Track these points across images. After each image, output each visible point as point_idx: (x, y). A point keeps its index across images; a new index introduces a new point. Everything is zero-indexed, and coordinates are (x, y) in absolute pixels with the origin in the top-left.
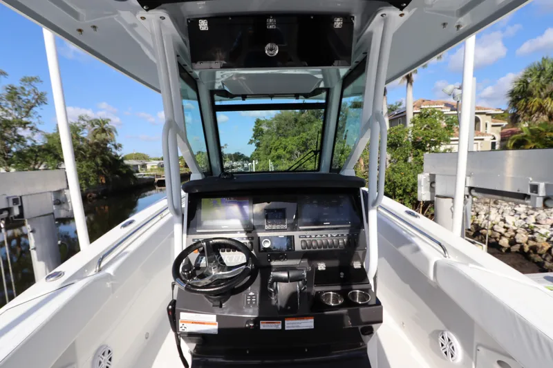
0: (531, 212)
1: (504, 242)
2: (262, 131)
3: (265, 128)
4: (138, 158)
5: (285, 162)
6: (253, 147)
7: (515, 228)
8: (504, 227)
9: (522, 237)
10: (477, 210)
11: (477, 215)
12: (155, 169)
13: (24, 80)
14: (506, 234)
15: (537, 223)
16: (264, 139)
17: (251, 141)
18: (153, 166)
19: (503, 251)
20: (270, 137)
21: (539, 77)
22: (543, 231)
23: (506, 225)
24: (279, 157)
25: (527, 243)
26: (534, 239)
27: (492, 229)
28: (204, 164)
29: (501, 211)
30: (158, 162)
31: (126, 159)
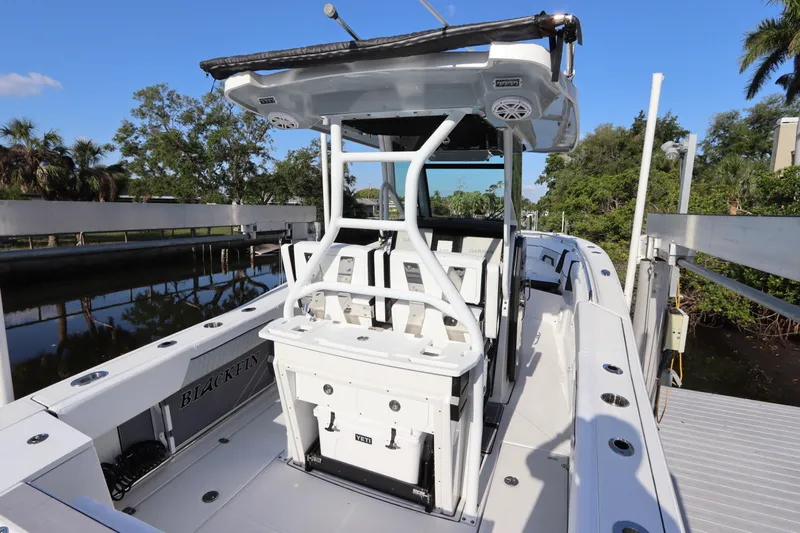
2: (561, 163)
3: (566, 158)
5: (586, 216)
6: (544, 188)
16: (562, 176)
17: (541, 178)
20: (572, 173)
24: (578, 207)
28: (461, 210)
31: (359, 197)
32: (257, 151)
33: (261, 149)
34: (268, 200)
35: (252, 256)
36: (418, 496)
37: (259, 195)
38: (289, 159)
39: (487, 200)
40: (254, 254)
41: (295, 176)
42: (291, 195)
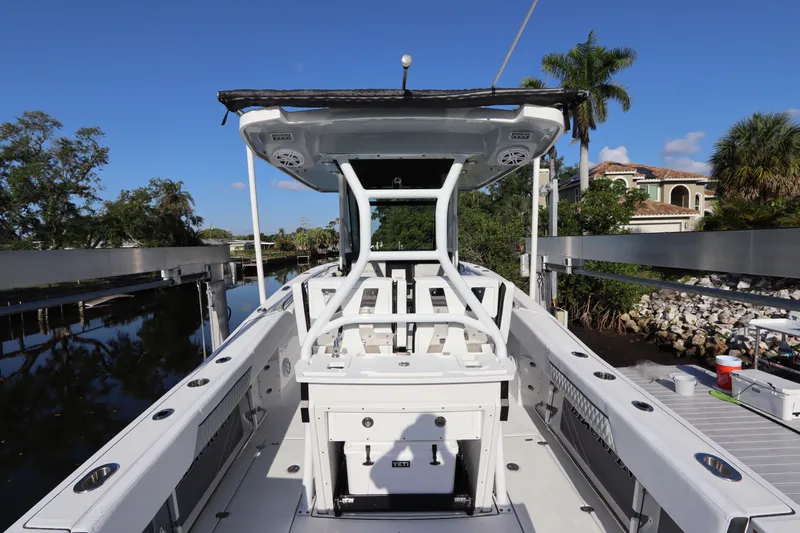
0: (715, 309)
1: (680, 344)
4: (216, 237)
6: (377, 223)
7: (695, 328)
8: (683, 328)
9: (700, 339)
10: (656, 307)
11: (655, 313)
12: (242, 252)
13: (82, 132)
14: (684, 336)
15: (719, 322)
17: (374, 215)
18: (237, 247)
19: (679, 355)
21: (749, 139)
22: (723, 331)
23: (685, 325)
25: (704, 345)
26: (712, 341)
27: (669, 329)
28: (307, 245)
29: (682, 309)
30: (245, 242)
31: (204, 237)
32: (80, 191)
33: (85, 188)
34: (96, 245)
35: (81, 310)
36: (460, 503)
37: (84, 239)
38: (123, 200)
39: (329, 235)
40: (84, 306)
41: (132, 218)
42: (127, 238)
